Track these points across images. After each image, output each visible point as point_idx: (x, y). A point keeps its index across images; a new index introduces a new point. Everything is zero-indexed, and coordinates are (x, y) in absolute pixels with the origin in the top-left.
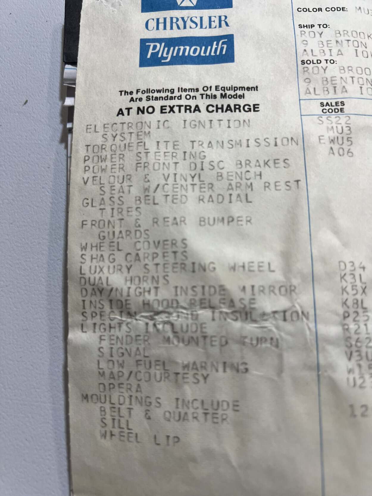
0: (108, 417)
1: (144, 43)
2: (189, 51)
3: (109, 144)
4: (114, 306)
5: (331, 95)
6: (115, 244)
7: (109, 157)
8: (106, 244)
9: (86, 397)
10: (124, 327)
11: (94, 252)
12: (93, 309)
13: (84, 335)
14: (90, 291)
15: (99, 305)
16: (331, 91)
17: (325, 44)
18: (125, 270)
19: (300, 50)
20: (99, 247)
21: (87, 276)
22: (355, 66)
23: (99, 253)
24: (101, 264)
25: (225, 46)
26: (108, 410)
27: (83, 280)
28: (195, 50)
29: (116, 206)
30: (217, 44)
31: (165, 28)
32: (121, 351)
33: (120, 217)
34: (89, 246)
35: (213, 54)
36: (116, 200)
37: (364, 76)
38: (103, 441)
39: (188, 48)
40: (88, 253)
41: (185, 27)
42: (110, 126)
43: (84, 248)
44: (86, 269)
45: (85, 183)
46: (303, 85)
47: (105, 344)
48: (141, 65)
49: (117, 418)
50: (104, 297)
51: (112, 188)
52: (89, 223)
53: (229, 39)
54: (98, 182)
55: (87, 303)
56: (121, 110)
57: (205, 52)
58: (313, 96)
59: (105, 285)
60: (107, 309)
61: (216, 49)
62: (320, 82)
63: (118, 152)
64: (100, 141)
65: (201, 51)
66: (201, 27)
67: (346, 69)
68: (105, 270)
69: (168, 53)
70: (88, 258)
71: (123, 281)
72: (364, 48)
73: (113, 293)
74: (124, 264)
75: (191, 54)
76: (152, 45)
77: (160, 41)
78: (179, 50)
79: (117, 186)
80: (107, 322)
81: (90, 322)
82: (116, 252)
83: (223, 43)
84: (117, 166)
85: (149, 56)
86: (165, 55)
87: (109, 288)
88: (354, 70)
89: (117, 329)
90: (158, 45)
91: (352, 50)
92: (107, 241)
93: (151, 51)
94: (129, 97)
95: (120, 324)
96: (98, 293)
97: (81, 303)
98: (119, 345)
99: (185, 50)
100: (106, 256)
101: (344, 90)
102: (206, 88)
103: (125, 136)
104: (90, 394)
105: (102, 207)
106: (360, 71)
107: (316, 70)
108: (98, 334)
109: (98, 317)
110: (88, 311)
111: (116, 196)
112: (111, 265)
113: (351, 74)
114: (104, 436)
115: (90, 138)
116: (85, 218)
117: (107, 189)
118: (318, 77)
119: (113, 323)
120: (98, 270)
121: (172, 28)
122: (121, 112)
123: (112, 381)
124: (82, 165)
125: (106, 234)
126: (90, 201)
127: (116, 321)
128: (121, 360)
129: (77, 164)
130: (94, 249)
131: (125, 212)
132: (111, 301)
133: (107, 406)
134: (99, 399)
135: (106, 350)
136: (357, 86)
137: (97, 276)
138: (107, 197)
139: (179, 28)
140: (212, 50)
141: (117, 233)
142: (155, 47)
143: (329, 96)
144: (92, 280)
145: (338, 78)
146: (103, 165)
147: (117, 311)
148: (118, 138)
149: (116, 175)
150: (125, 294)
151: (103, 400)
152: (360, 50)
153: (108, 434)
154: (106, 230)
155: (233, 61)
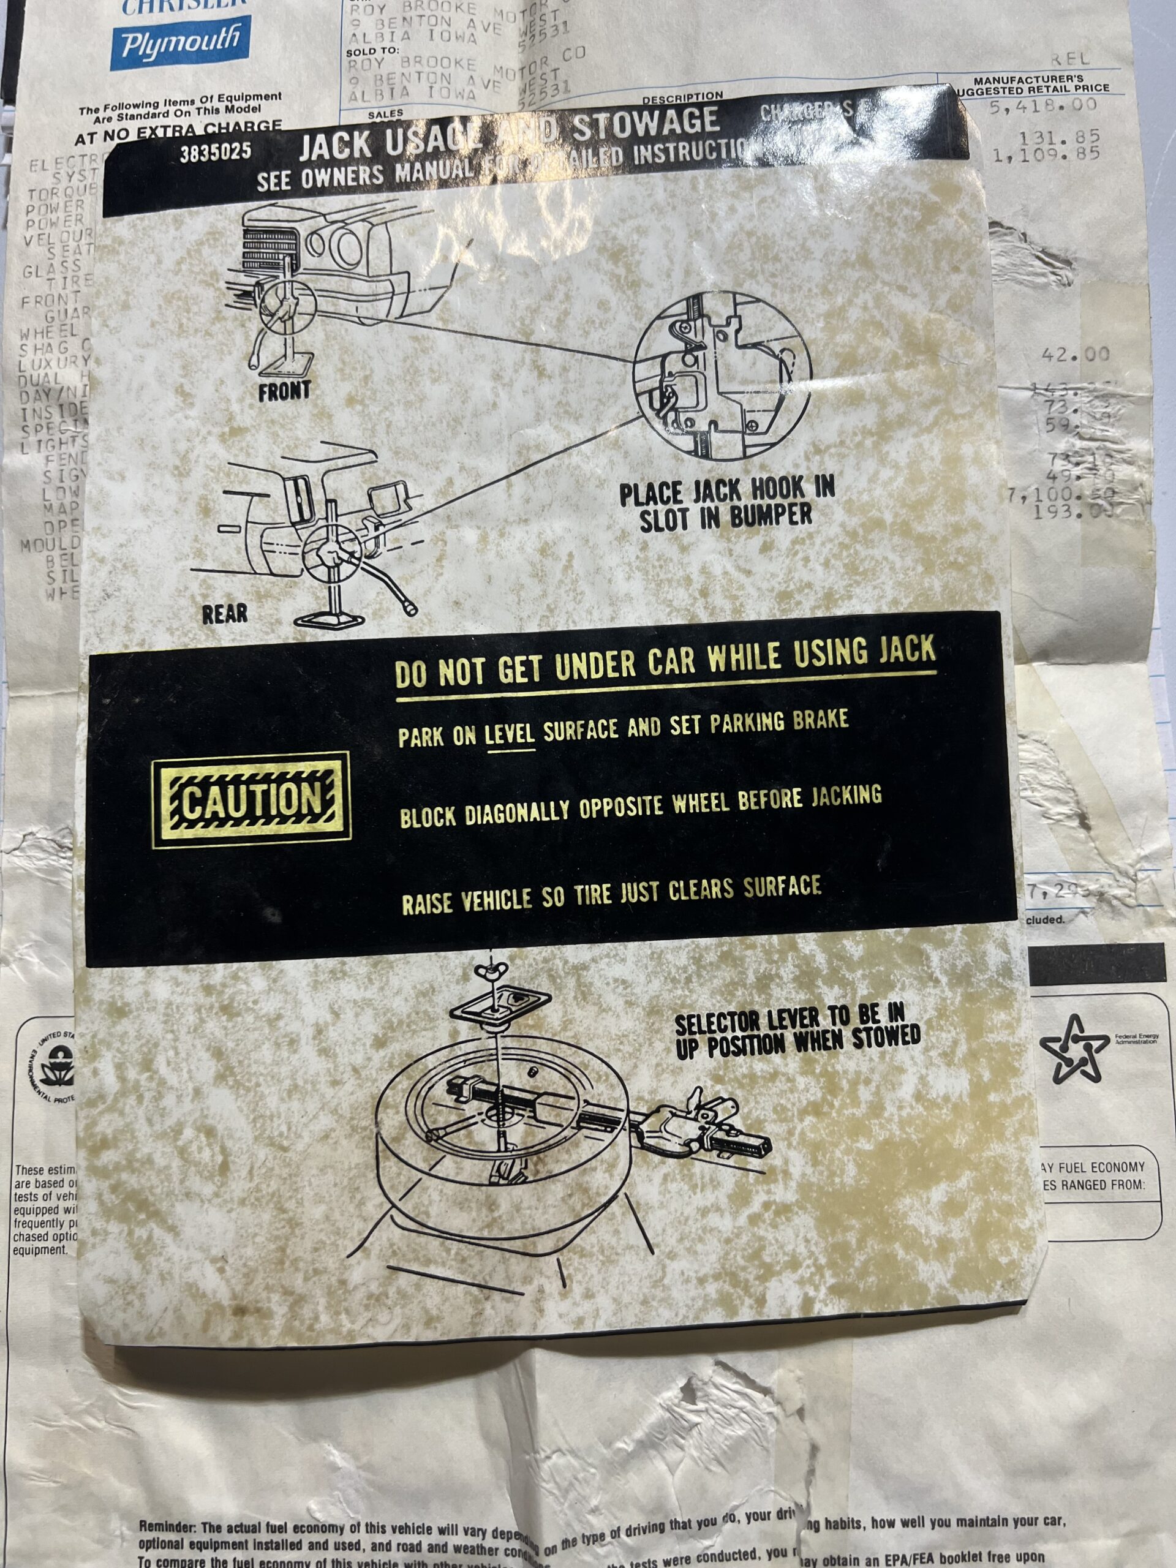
0: (57, 568)
1: (119, 36)
2: (184, 43)
3: (61, 187)
4: (66, 414)
5: (387, 101)
6: (68, 327)
7: (62, 205)
8: (55, 329)
9: (26, 545)
10: (79, 441)
11: (39, 341)
12: (37, 420)
13: (25, 459)
14: (32, 394)
15: (45, 414)
16: (387, 94)
17: (386, 23)
18: (80, 362)
19: (347, 35)
20: (46, 332)
21: (27, 375)
22: (425, 54)
23: (46, 341)
24: (48, 356)
25: (237, 34)
26: (57, 560)
27: (23, 380)
28: (195, 41)
29: (70, 274)
30: (227, 32)
31: (151, 10)
32: (74, 473)
33: (76, 288)
34: (32, 332)
35: (219, 46)
36: (70, 264)
37: (439, 70)
38: (50, 603)
39: (183, 39)
40: (30, 343)
41: (181, 8)
42: (64, 161)
43: (25, 336)
44: (26, 363)
45: (28, 244)
46: (347, 88)
47: (53, 467)
48: (114, 67)
49: (69, 568)
50: (52, 402)
51: (65, 249)
52: (33, 300)
53: (245, 23)
54: (45, 241)
55: (29, 412)
56: (81, 136)
57: (208, 45)
58: (360, 104)
59: (52, 384)
60: (56, 418)
61: (225, 39)
62: (372, 83)
63: (75, 198)
64: (49, 183)
65: (202, 43)
66: (206, 6)
67: (412, 61)
68: (53, 364)
69: (152, 49)
70: (29, 349)
71: (78, 377)
72: (445, 26)
73: (64, 394)
74: (80, 354)
75: (188, 47)
76: (131, 36)
77: (142, 30)
78: (169, 42)
79: (72, 244)
80: (56, 438)
81: (33, 439)
82: (70, 339)
83: (235, 30)
84: (73, 218)
85: (125, 54)
86: (148, 51)
87: (58, 387)
88: (424, 62)
89: (70, 444)
90: (140, 36)
91: (425, 29)
92: (57, 322)
93: (128, 46)
94: (94, 116)
95: (74, 438)
96: (44, 396)
97: (21, 413)
98: (72, 465)
99: (178, 42)
100: (55, 344)
101: (405, 92)
102: (205, 99)
103: (86, 174)
104: (31, 539)
105: (51, 276)
106: (432, 62)
107: (367, 63)
108: (44, 453)
109: (45, 430)
110: (31, 422)
111: (70, 260)
112: (62, 357)
113: (418, 67)
114: (51, 596)
115: (35, 179)
116: (27, 293)
117: (57, 250)
118: (370, 75)
119: (64, 438)
120: (44, 363)
121: (161, 10)
122: (80, 140)
123: (63, 517)
124: (23, 219)
125: (55, 315)
126: (33, 270)
127: (69, 434)
128: (74, 486)
129: (16, 217)
130: (39, 336)
131: (82, 282)
132: (61, 406)
133: (56, 553)
134: (44, 544)
135: (54, 474)
136: (425, 85)
137: (42, 372)
138: (56, 263)
139: (172, 9)
140: (218, 42)
141: (70, 312)
142: (135, 40)
143: (382, 104)
144: (35, 379)
145: (398, 75)
146: (54, 217)
147: (70, 421)
148: (76, 177)
149: (71, 230)
150: (79, 393)
151: (50, 547)
152: (437, 30)
153: (57, 593)
154: (55, 308)
155: (246, 55)
